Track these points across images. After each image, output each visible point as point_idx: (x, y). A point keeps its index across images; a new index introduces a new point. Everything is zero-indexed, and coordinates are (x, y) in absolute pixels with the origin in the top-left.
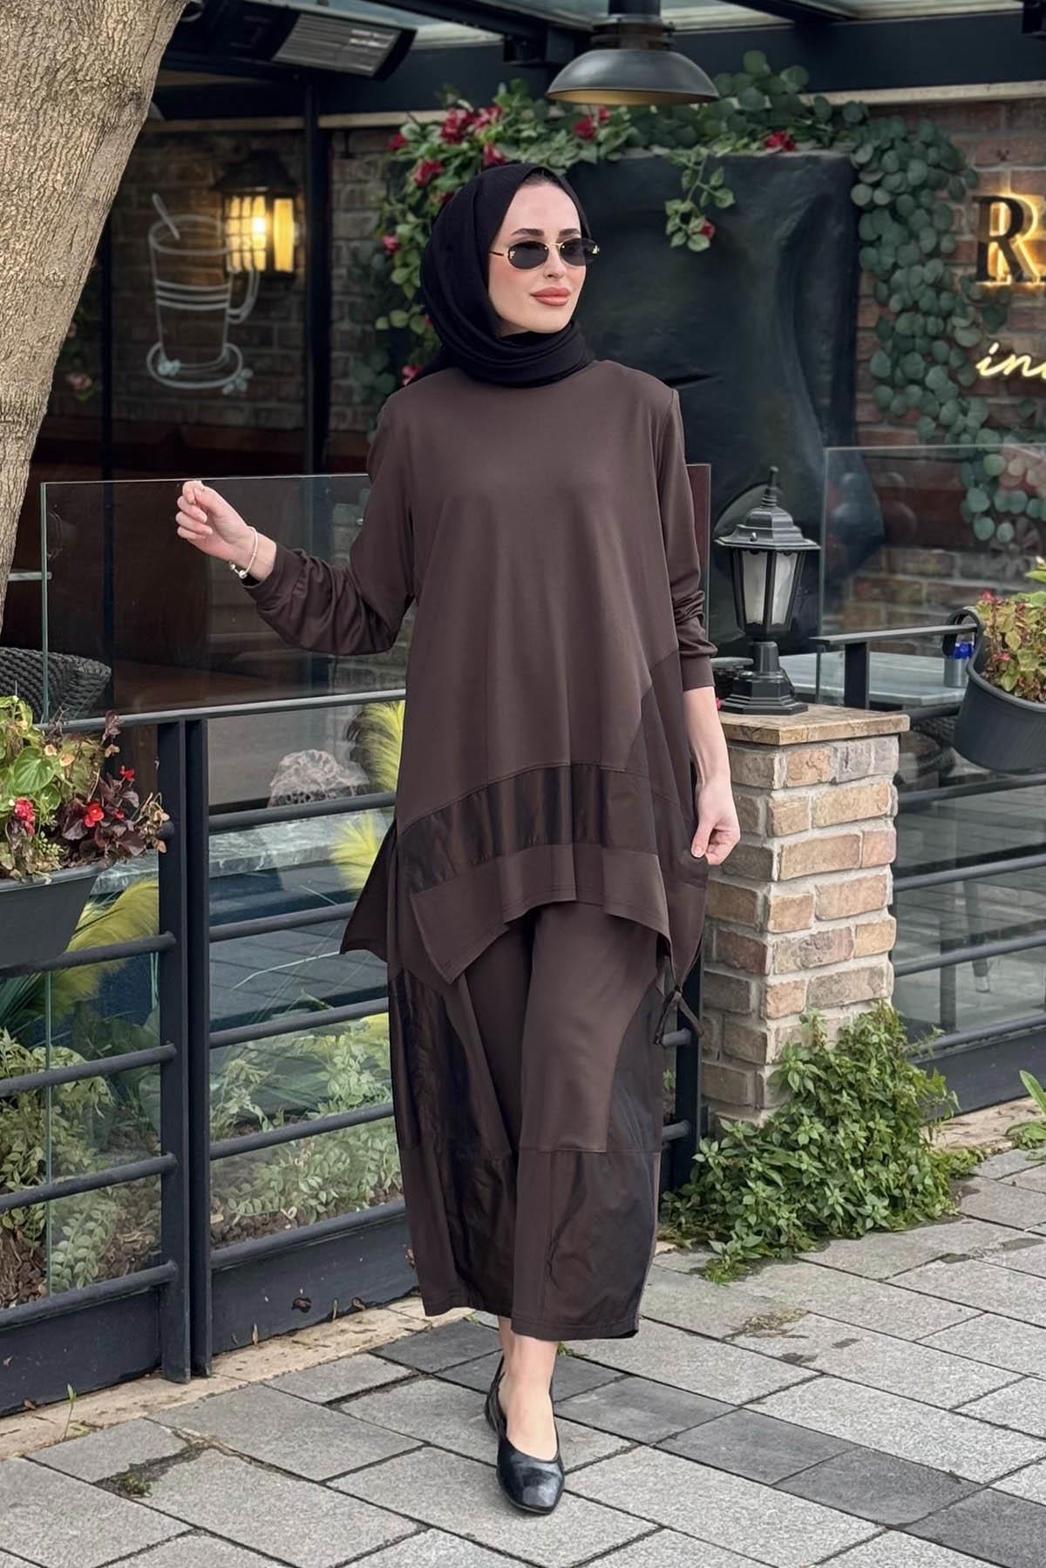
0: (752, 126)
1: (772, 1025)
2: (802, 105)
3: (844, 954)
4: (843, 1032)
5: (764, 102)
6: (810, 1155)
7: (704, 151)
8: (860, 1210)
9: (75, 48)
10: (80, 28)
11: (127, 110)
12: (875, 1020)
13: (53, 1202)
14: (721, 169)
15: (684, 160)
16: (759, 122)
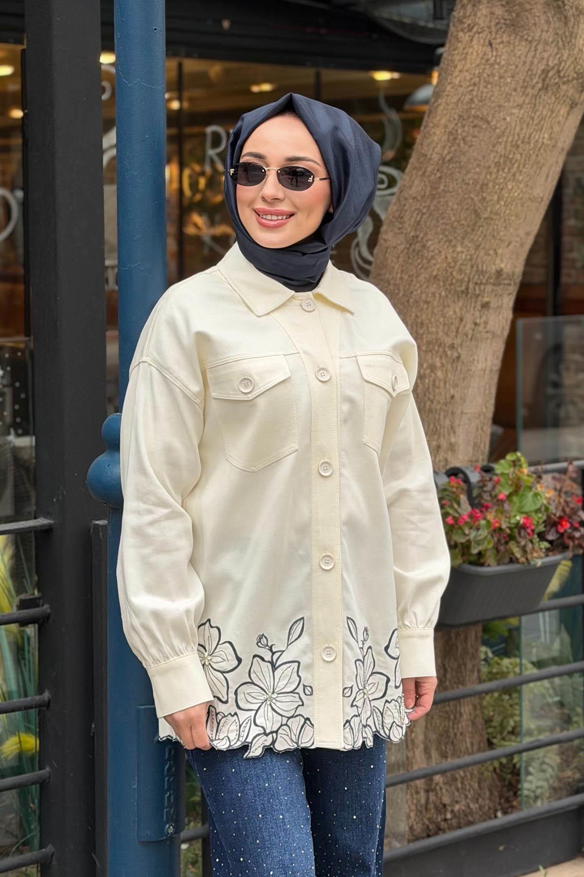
9: (559, 58)
10: (564, 45)
13: (524, 753)
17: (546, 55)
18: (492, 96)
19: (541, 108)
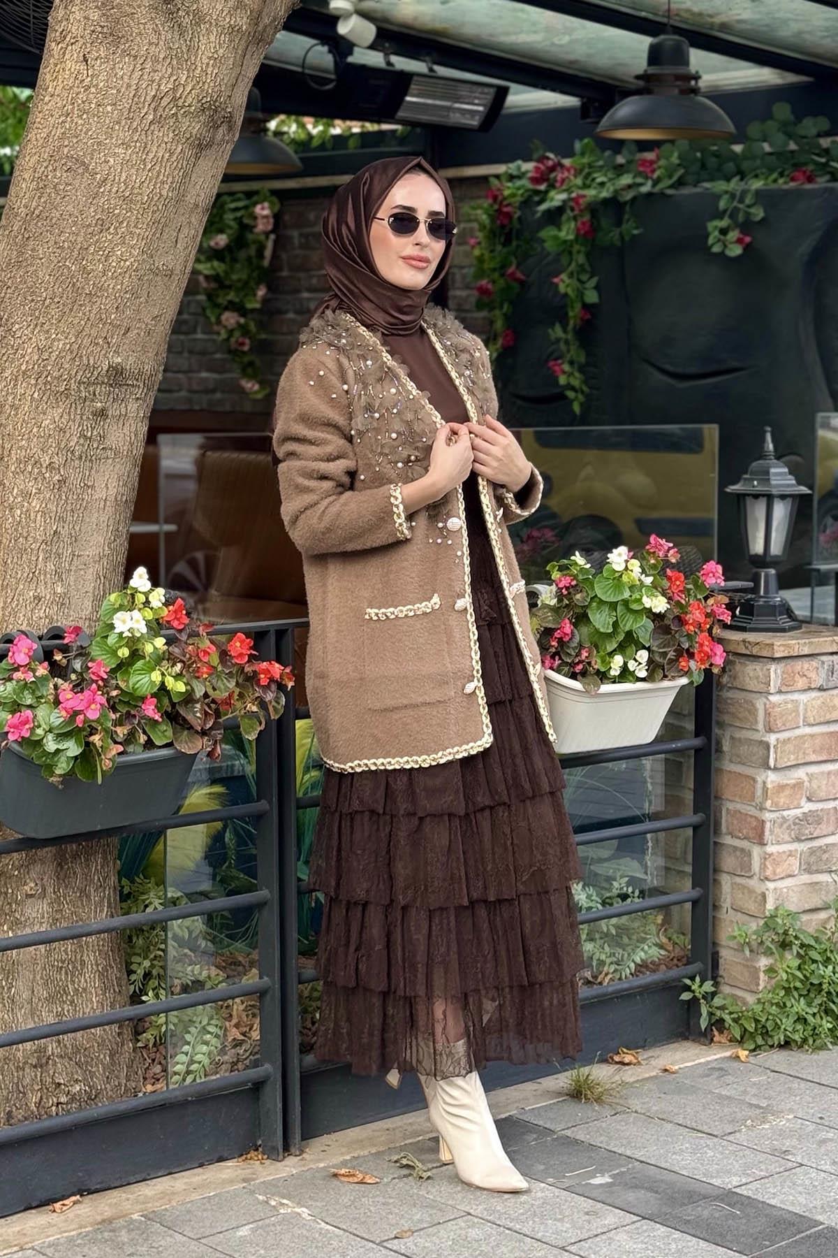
0: (780, 165)
1: (770, 886)
2: (820, 146)
3: (832, 829)
5: (787, 144)
9: (175, 81)
10: (180, 64)
11: (221, 131)
16: (786, 161)
17: (156, 77)
18: (88, 130)
19: (154, 149)
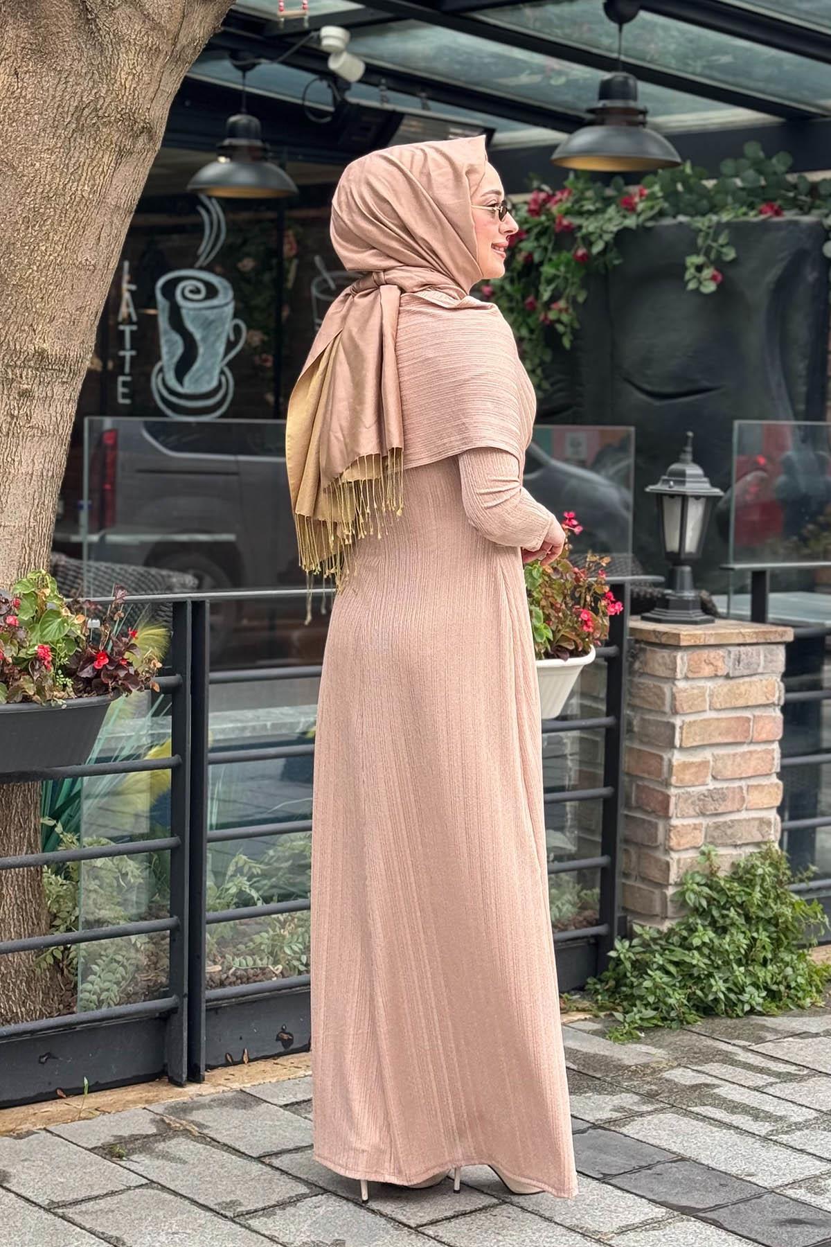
0: (751, 199)
1: (674, 855)
2: (788, 183)
3: (736, 806)
4: (735, 866)
5: (759, 181)
6: (702, 954)
7: (715, 218)
8: (740, 997)
11: (141, 140)
12: (762, 857)
13: (83, 945)
14: (726, 232)
15: (699, 225)
16: (757, 196)
17: (79, 90)
19: (77, 154)
